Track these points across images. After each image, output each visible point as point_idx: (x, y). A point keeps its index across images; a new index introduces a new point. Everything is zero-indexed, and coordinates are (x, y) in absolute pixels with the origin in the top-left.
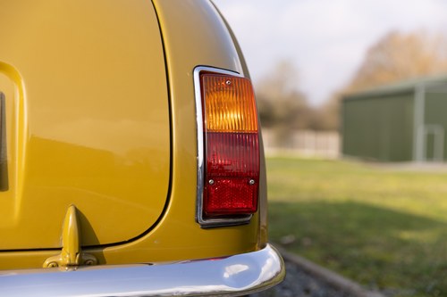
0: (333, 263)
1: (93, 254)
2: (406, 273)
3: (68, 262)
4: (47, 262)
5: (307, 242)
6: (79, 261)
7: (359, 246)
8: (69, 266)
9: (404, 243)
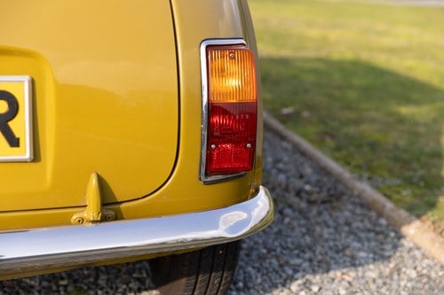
0: (329, 142)
1: (113, 210)
2: (396, 159)
3: (92, 219)
4: (74, 217)
5: (306, 114)
6: (101, 217)
7: (357, 122)
8: (94, 222)
9: (401, 120)
